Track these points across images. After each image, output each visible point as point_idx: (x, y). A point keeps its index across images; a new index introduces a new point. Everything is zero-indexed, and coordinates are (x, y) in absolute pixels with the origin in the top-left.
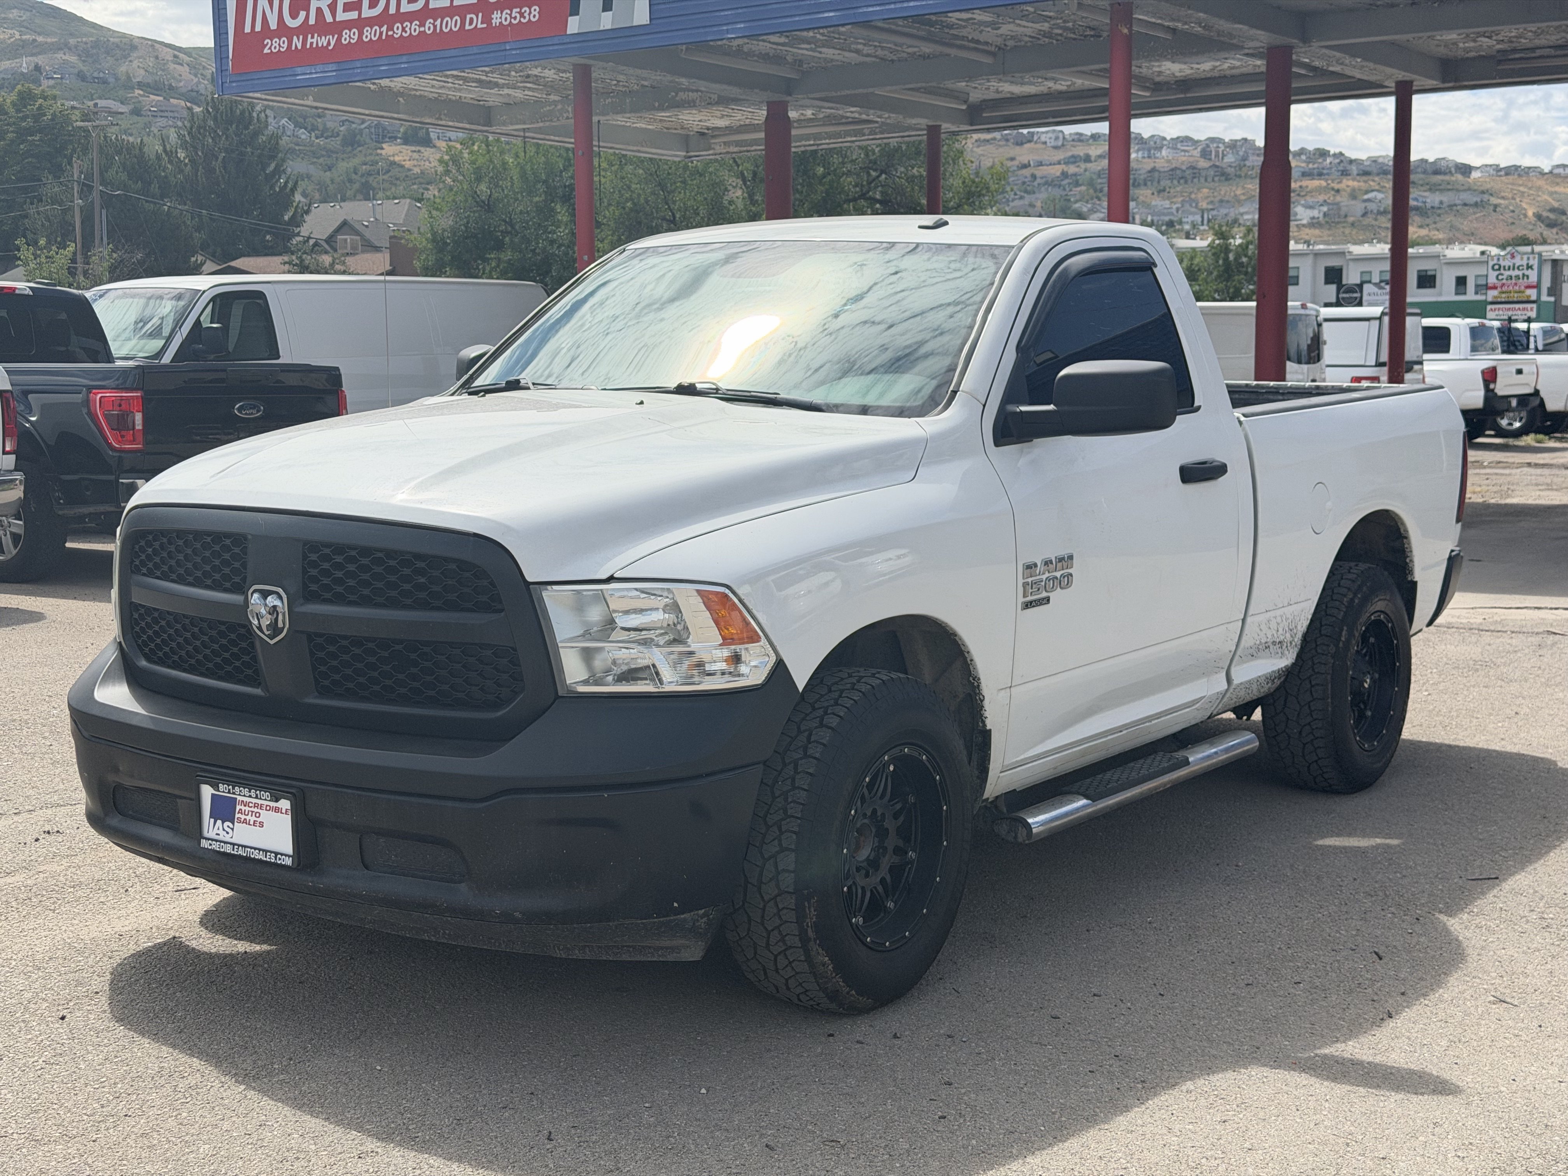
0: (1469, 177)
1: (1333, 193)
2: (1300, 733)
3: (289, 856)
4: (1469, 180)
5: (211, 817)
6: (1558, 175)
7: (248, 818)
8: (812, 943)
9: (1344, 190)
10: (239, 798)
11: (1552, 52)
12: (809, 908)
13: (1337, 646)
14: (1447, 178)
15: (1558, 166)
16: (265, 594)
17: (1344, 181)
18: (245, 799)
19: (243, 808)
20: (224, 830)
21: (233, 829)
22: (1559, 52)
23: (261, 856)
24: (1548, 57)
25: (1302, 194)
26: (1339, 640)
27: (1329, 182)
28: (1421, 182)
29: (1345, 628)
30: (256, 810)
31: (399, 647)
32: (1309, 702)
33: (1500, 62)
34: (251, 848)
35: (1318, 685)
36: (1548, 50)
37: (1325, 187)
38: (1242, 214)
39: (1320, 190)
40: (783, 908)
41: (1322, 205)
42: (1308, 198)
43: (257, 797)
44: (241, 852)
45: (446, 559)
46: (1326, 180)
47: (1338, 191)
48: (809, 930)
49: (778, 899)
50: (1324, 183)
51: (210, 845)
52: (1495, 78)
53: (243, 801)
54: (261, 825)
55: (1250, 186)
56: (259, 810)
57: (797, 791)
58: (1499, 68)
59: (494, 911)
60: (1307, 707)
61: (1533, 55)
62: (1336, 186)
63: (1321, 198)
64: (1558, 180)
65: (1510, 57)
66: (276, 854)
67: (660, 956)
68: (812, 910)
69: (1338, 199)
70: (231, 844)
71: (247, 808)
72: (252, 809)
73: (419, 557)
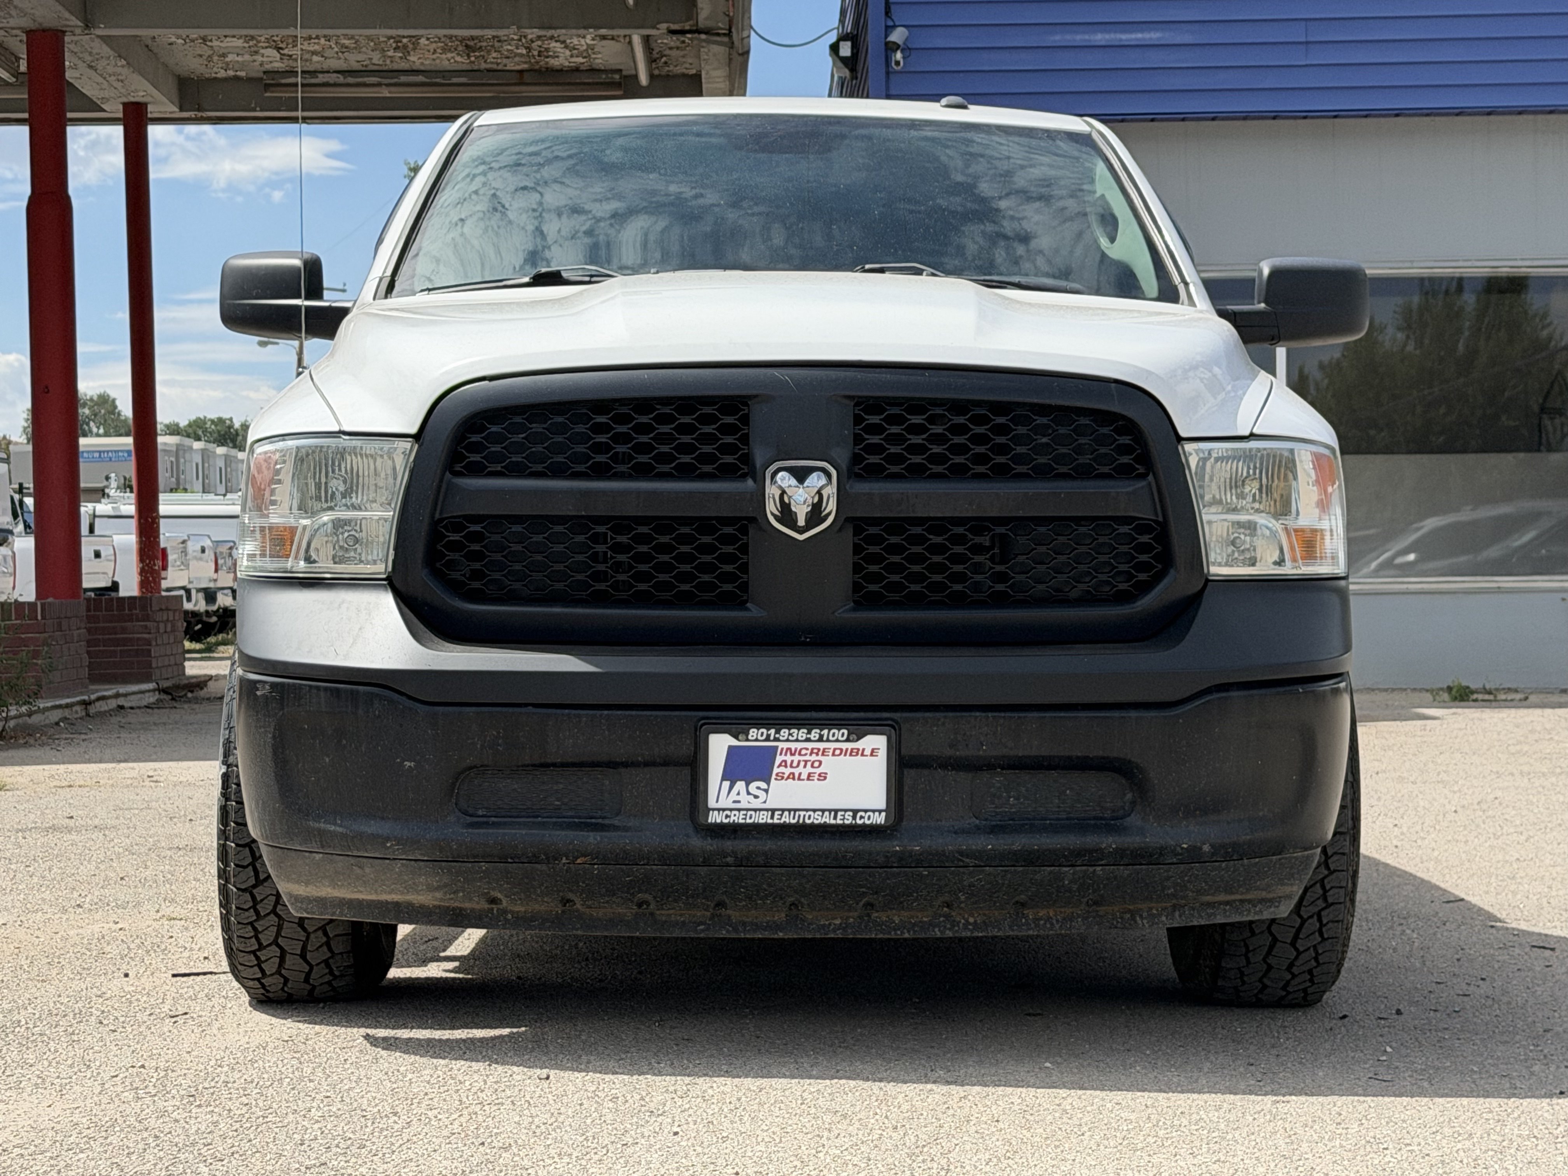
3: (880, 811)
5: (724, 778)
7: (796, 772)
10: (781, 745)
11: (341, 79)
16: (801, 475)
18: (793, 746)
19: (789, 758)
20: (749, 793)
21: (766, 791)
22: (350, 80)
23: (827, 819)
24: (335, 85)
30: (814, 757)
33: (267, 87)
34: (807, 810)
36: (335, 75)
43: (821, 739)
44: (787, 819)
51: (727, 816)
52: (254, 110)
53: (789, 749)
54: (823, 777)
56: (820, 758)
58: (267, 94)
61: (313, 81)
65: (284, 81)
66: (855, 812)
70: (767, 810)
71: (796, 758)
72: (807, 758)
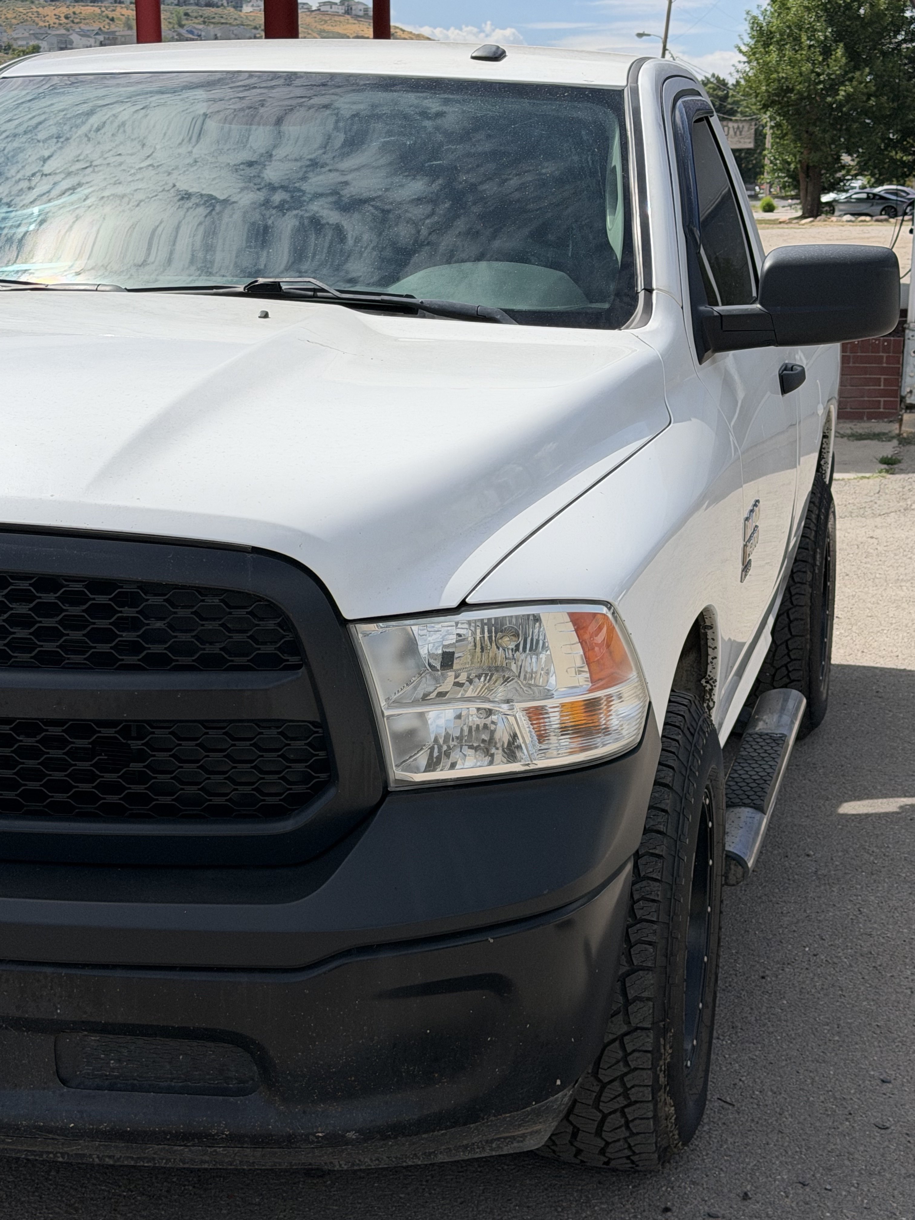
0: (241, 11)
1: (108, 21)
2: (774, 676)
4: (242, 14)
6: (325, 13)
8: (661, 1093)
9: (119, 19)
12: (665, 1046)
13: (813, 572)
14: (219, 10)
15: (325, 4)
17: (118, 9)
25: (76, 21)
26: (814, 565)
27: (103, 9)
28: (195, 14)
29: (818, 550)
31: (109, 732)
32: (787, 641)
35: (797, 619)
37: (100, 15)
38: (16, 39)
39: (94, 17)
40: (634, 1051)
41: (97, 34)
42: (83, 26)
45: (203, 591)
46: (100, 7)
47: (112, 20)
48: (662, 1075)
49: (627, 1039)
50: (97, 10)
55: (21, 10)
57: (644, 883)
59: (314, 1134)
60: (784, 646)
62: (111, 15)
63: (96, 27)
64: (327, 18)
67: (492, 1150)
68: (668, 1047)
69: (113, 28)
73: (147, 587)
